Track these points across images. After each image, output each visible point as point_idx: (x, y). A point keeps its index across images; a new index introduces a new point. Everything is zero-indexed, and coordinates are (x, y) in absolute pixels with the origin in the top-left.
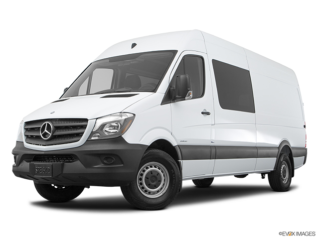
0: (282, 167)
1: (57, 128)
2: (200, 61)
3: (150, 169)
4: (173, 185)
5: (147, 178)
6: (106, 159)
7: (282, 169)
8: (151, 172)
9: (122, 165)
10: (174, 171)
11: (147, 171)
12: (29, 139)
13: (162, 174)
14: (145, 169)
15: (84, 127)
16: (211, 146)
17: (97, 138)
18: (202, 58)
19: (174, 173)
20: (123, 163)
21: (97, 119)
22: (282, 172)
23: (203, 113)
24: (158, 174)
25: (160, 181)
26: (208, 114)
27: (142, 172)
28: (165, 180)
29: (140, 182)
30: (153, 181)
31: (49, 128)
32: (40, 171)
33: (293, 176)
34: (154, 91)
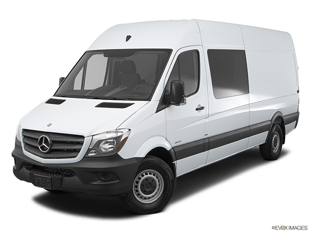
0: (274, 138)
1: (54, 142)
2: (195, 55)
3: (146, 176)
4: (168, 190)
5: (143, 185)
6: (103, 176)
7: (273, 140)
8: (147, 179)
9: (118, 181)
10: (168, 176)
11: (143, 178)
12: (27, 146)
13: (157, 180)
14: (140, 176)
15: (82, 143)
16: (204, 139)
17: (93, 154)
18: (197, 52)
19: (169, 179)
20: (119, 179)
21: (93, 136)
22: (273, 142)
23: (197, 109)
24: (153, 180)
25: (155, 187)
26: (202, 108)
27: (138, 180)
28: (159, 185)
29: (136, 189)
30: (149, 186)
31: (46, 142)
32: (40, 183)
33: (284, 143)
34: (149, 99)
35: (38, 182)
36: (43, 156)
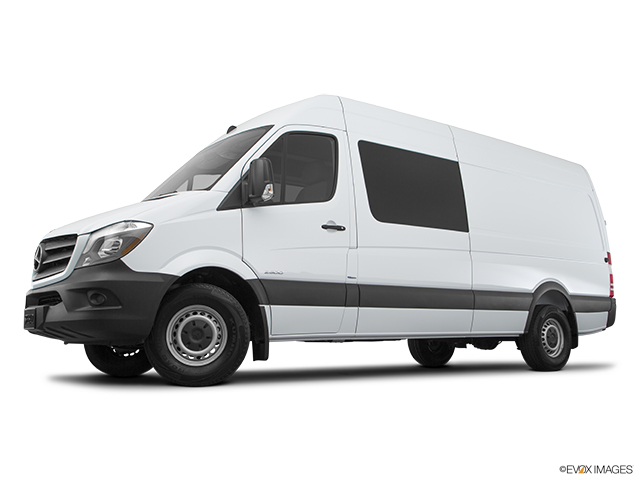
0: (546, 329)
3: (192, 317)
4: (233, 346)
5: (186, 332)
6: (95, 296)
7: (545, 332)
8: (193, 322)
9: (119, 307)
11: (187, 320)
13: (215, 327)
14: (184, 317)
16: (346, 284)
17: (88, 264)
18: (333, 138)
19: (234, 325)
20: (121, 304)
21: (92, 233)
22: (544, 337)
23: (325, 227)
24: (207, 325)
25: (210, 338)
27: (178, 323)
29: (174, 338)
30: (197, 336)
32: (27, 321)
33: (575, 345)
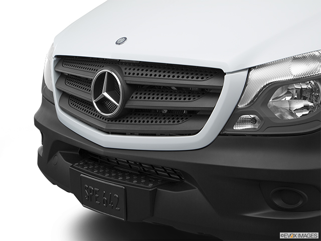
1: (134, 88)
15: (215, 93)
17: (249, 127)
21: (250, 69)
31: (113, 87)
32: (97, 199)
35: (90, 197)
36: (104, 126)
